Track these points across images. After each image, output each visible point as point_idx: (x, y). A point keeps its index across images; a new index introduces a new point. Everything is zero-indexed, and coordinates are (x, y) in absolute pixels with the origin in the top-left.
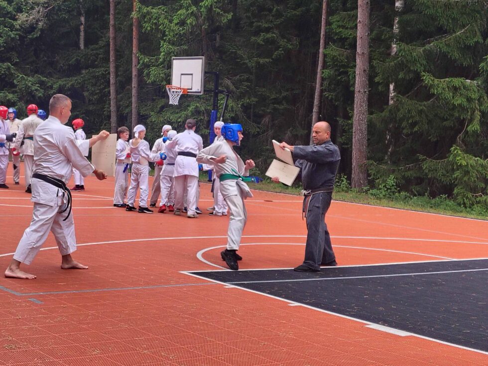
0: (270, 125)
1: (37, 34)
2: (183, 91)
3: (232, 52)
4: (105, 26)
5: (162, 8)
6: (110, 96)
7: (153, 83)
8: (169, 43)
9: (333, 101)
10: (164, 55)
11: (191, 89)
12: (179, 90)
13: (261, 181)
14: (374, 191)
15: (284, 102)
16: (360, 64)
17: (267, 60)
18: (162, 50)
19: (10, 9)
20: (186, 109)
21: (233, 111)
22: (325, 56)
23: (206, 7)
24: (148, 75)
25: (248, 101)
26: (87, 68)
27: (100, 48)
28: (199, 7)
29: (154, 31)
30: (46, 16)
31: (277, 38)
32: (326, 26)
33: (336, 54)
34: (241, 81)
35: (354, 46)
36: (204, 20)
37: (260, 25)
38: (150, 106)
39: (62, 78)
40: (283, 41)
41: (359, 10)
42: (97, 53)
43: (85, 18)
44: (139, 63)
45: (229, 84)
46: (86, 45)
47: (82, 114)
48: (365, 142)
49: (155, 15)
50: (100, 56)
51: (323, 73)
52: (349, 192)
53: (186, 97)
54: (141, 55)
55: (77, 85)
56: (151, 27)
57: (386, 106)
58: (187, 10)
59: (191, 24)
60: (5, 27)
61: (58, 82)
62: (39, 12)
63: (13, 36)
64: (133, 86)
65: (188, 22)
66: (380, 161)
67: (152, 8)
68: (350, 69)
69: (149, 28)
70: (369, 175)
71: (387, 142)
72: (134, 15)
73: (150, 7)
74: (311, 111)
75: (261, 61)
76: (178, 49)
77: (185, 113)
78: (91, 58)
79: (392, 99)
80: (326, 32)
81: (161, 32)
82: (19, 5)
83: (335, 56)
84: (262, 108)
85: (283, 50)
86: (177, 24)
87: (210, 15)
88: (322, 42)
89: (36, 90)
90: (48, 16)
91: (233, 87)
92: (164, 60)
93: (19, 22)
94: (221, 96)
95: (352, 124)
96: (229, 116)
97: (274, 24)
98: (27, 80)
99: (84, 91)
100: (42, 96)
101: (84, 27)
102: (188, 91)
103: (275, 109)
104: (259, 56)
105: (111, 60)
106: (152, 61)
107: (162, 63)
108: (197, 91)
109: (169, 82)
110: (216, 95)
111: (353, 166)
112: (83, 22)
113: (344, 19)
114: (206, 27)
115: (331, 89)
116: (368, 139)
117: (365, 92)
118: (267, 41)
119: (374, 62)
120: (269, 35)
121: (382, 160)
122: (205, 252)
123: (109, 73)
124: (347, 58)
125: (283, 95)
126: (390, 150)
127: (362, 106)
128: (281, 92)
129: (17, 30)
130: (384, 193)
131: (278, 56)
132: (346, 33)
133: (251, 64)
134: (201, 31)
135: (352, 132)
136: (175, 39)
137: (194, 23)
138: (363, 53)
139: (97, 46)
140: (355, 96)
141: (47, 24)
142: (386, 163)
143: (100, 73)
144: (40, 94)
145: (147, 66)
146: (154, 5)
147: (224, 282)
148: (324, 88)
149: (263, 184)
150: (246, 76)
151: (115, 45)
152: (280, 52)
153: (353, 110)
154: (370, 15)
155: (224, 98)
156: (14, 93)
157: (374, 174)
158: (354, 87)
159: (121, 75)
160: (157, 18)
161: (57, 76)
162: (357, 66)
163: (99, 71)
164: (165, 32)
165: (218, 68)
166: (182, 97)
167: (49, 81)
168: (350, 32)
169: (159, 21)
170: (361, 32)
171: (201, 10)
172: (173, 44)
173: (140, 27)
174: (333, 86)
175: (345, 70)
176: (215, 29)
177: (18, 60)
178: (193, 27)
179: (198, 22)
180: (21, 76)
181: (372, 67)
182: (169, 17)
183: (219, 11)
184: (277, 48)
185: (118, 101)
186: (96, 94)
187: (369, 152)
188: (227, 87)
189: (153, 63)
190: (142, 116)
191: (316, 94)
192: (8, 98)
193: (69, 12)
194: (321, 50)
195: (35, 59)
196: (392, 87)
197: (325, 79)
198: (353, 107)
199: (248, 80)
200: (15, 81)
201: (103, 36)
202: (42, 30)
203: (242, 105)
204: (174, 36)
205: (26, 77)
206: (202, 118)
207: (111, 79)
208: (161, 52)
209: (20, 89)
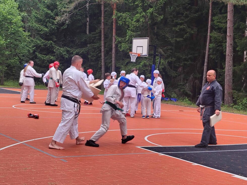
0: (182, 72)
1: (65, 27)
2: (138, 55)
3: (163, 35)
4: (99, 23)
5: (128, 13)
6: (101, 57)
7: (123, 51)
8: (131, 31)
9: (215, 60)
10: (129, 37)
11: (142, 54)
12: (136, 55)
13: (178, 100)
14: (236, 106)
15: (189, 60)
16: (229, 41)
17: (181, 39)
18: (127, 34)
19: (52, 14)
20: (139, 64)
21: (163, 65)
22: (211, 37)
23: (150, 13)
24: (121, 47)
25: (171, 60)
26: (90, 44)
27: (97, 34)
28: (146, 13)
29: (123, 25)
30: (70, 18)
31: (186, 28)
32: (211, 22)
33: (216, 36)
34: (167, 50)
35: (225, 32)
36: (149, 20)
37: (177, 22)
38: (121, 62)
39: (78, 49)
40: (189, 30)
41: (228, 13)
42: (95, 36)
43: (89, 19)
44: (116, 41)
45: (161, 51)
46: (90, 32)
47: (88, 66)
48: (232, 81)
49: (124, 17)
50: (96, 38)
51: (210, 45)
52: (223, 107)
53: (139, 58)
54: (117, 37)
55: (85, 52)
56: (122, 23)
57: (242, 63)
58: (140, 14)
59: (142, 21)
60: (50, 23)
61: (75, 51)
62: (66, 16)
63: (53, 28)
64: (113, 52)
65: (141, 20)
66: (239, 90)
67: (123, 14)
68: (223, 44)
69: (121, 24)
70: (233, 98)
71: (243, 81)
72: (114, 17)
73: (122, 13)
74: (204, 65)
75: (178, 40)
76: (136, 34)
77: (139, 66)
78: (92, 39)
79: (245, 59)
80: (211, 25)
81: (127, 26)
82: (57, 12)
83: (216, 37)
84: (178, 63)
85: (189, 34)
86: (135, 21)
87: (152, 17)
88: (209, 30)
89: (65, 54)
90: (71, 17)
91: (163, 53)
92: (129, 39)
93: (57, 21)
94: (157, 57)
95: (225, 72)
96: (161, 67)
97: (184, 21)
98: (60, 49)
99: (89, 55)
100: (68, 57)
101: (89, 23)
102: (141, 55)
103: (185, 64)
104: (176, 37)
105: (102, 40)
106: (123, 40)
107: (127, 41)
108: (145, 55)
109: (131, 50)
110: (155, 57)
111: (225, 93)
112: (88, 21)
113: (221, 18)
114: (150, 23)
115: (214, 54)
116: (233, 80)
117: (231, 55)
118: (181, 30)
119: (236, 40)
120: (182, 27)
121: (240, 90)
122: (149, 137)
123: (101, 46)
124: (222, 38)
125: (189, 57)
126: (244, 85)
127: (230, 62)
128: (188, 55)
129: (55, 25)
130: (241, 107)
131: (187, 37)
132: (221, 25)
133: (173, 41)
134: (147, 24)
135: (225, 76)
136: (134, 29)
137: (144, 21)
138: (230, 35)
139: (95, 33)
140: (226, 57)
141: (70, 22)
142: (243, 92)
143: (97, 46)
144: (67, 57)
145: (120, 42)
146: (124, 12)
147: (159, 152)
148: (210, 53)
149: (178, 102)
150: (170, 47)
151: (104, 32)
152: (188, 35)
153: (225, 64)
154: (234, 16)
155: (158, 58)
156: (54, 56)
157: (236, 97)
158: (226, 53)
159: (107, 47)
160: (125, 19)
161: (75, 48)
162: (227, 42)
163: (96, 45)
164: (129, 25)
165: (156, 43)
166: (138, 58)
167: (71, 50)
168: (224, 25)
169: (126, 20)
170: (229, 25)
171: (148, 14)
172: (133, 31)
173: (117, 23)
174: (215, 52)
175: (221, 44)
176: (154, 24)
177: (56, 40)
178: (143, 23)
179: (146, 20)
180: (57, 47)
181: (235, 42)
182: (131, 18)
183: (157, 14)
184: (186, 33)
185: (105, 60)
186: (94, 57)
187: (233, 86)
188: (160, 53)
189: (123, 41)
190: (117, 67)
191: (206, 56)
192: (51, 59)
193: (81, 15)
194: (209, 34)
195: (64, 39)
196: (245, 53)
197: (211, 48)
198: (225, 63)
199: (171, 49)
200: (54, 50)
201: (98, 27)
202: (68, 25)
203: (168, 62)
204: (133, 27)
205: (60, 48)
206: (147, 68)
207: (102, 49)
208: (127, 36)
209: (57, 54)
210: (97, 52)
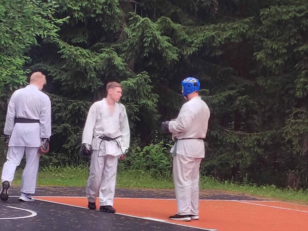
210: (290, 37)
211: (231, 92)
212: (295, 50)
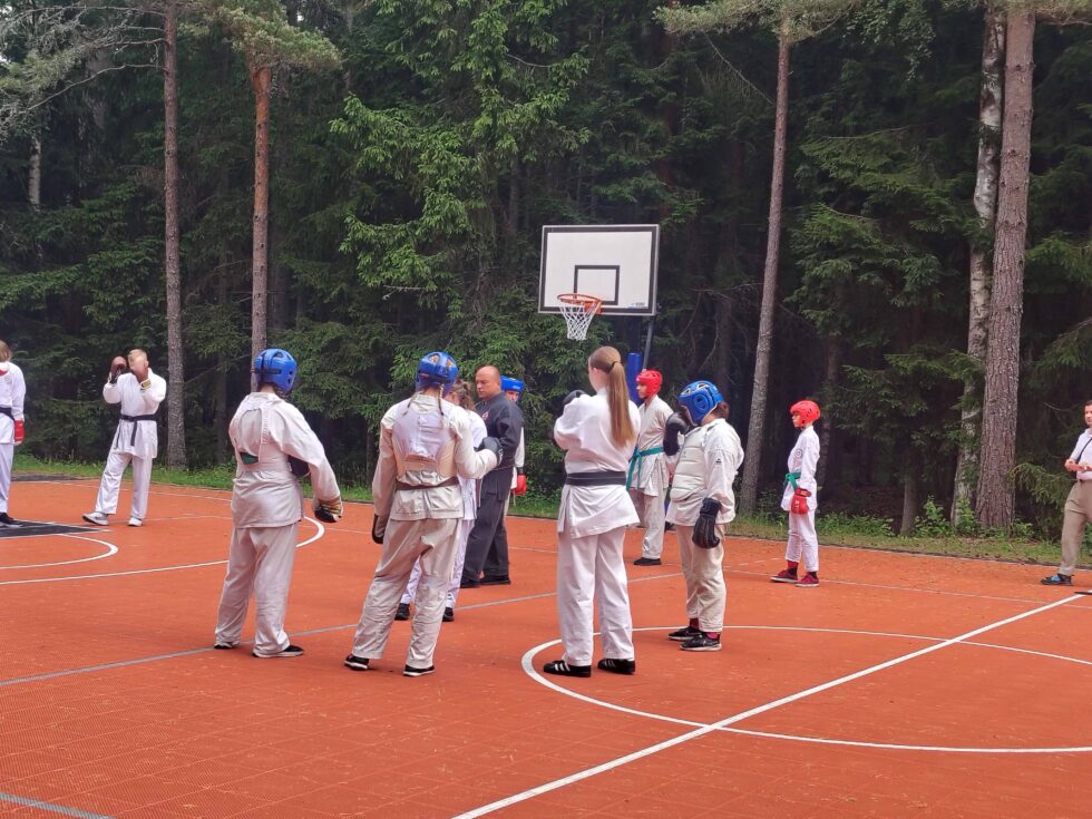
6: (166, 314)
27: (111, 206)
39: (20, 273)
42: (106, 218)
50: (116, 224)
55: (59, 290)
101: (42, 161)
105: (169, 233)
112: (38, 147)
139: (102, 202)
143: (126, 261)
161: (3, 268)
163: (124, 258)
207: (168, 275)
210: (126, 287)
211: (57, 354)
212: (132, 303)
